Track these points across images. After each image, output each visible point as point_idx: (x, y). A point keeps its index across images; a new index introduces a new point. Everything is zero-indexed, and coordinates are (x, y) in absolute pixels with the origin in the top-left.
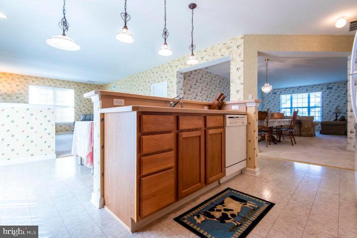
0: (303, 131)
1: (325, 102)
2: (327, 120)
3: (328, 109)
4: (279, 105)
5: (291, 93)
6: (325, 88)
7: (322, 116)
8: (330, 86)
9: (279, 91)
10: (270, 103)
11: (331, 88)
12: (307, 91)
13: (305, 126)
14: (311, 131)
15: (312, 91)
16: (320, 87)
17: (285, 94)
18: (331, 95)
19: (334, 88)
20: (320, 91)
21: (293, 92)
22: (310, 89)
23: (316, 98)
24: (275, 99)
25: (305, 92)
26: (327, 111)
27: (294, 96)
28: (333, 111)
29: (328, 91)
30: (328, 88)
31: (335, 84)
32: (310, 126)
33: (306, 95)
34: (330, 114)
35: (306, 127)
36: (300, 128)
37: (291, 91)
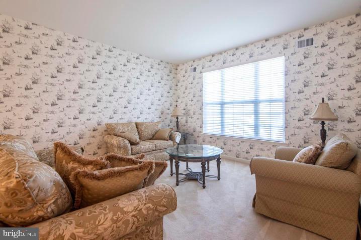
3: (301, 106)
4: (201, 96)
5: (221, 68)
6: (294, 42)
8: (308, 35)
11: (310, 42)
12: (252, 58)
15: (262, 57)
16: (281, 41)
17: (211, 69)
18: (308, 63)
19: (318, 42)
24: (195, 82)
25: (247, 62)
26: (298, 113)
29: (302, 50)
30: (300, 44)
31: (319, 29)
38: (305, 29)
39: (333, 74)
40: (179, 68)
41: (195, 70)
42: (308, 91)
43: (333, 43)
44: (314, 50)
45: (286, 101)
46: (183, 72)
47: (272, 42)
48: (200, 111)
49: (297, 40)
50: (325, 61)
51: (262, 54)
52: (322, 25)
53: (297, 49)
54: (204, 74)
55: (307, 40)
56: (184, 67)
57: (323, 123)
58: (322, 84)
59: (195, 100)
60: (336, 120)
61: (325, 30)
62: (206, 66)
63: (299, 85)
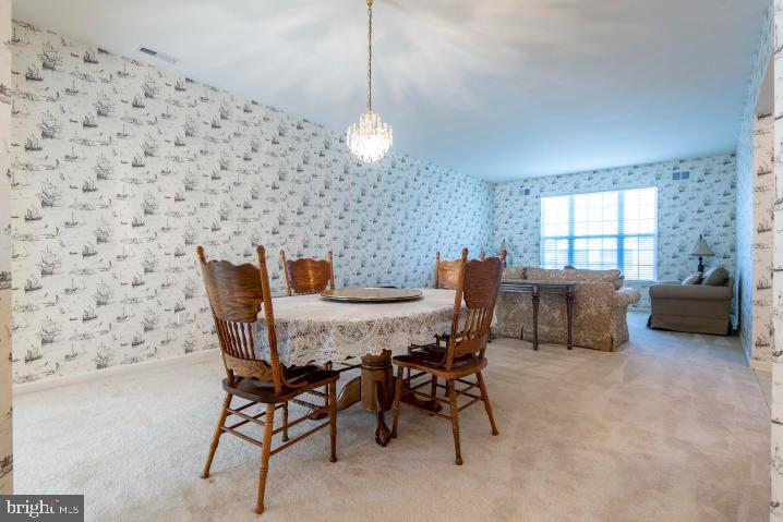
0: (580, 327)
1: (666, 219)
2: (673, 278)
4: (538, 228)
5: (571, 193)
7: (659, 264)
8: (683, 168)
9: (538, 185)
10: (512, 221)
11: (686, 175)
12: (615, 185)
13: (589, 309)
14: (607, 326)
15: (629, 186)
18: (683, 197)
19: (694, 175)
20: (652, 184)
21: (576, 189)
22: (623, 178)
23: (642, 208)
24: (527, 209)
27: (580, 199)
28: (691, 248)
29: (678, 183)
30: (676, 177)
31: (696, 164)
32: (605, 309)
33: (611, 197)
34: (684, 256)
35: (592, 311)
36: (570, 318)
37: (570, 186)
38: (681, 161)
39: (709, 210)
40: (498, 189)
41: (527, 192)
42: (684, 226)
43: (709, 180)
44: (690, 184)
45: (659, 237)
46: (505, 194)
47: (642, 170)
48: (535, 248)
49: (672, 172)
50: (701, 197)
51: (629, 182)
52: (699, 159)
53: (671, 181)
54: (542, 199)
55: (683, 173)
56: (508, 188)
57: (701, 259)
58: (698, 220)
59: (527, 232)
60: (713, 255)
61: (702, 166)
62: (547, 188)
63: (673, 220)
